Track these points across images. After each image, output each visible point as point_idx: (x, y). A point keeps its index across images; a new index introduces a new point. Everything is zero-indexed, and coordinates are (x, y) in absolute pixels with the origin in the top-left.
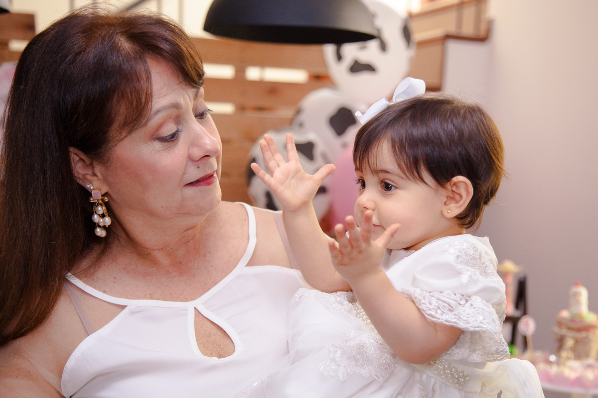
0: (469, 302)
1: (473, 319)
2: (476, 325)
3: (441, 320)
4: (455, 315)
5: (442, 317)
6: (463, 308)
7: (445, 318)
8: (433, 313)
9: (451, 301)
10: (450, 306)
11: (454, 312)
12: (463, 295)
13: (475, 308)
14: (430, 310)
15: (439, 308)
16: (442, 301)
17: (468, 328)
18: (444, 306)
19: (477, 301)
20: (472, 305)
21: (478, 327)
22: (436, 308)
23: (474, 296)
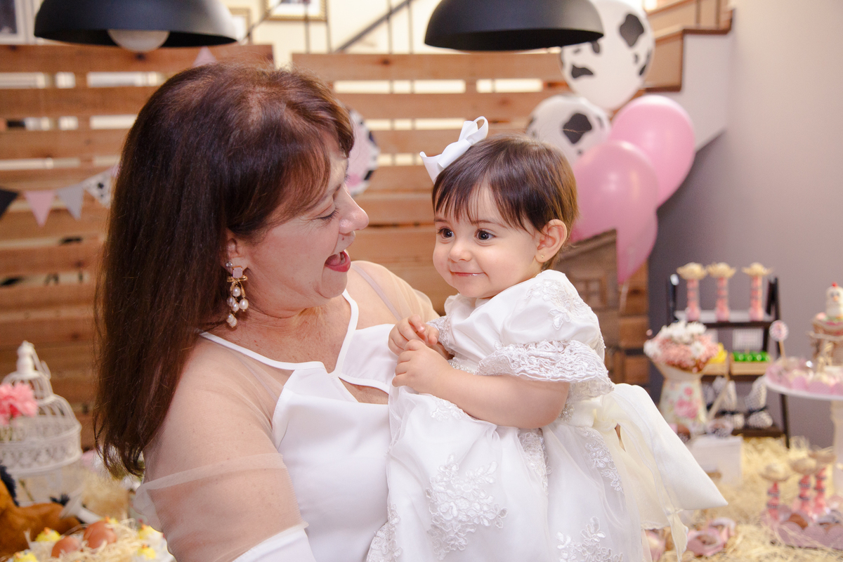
0: (568, 348)
1: (578, 367)
2: (584, 374)
3: (548, 378)
4: (559, 368)
5: (548, 375)
6: (563, 355)
7: (552, 374)
8: (537, 372)
9: (551, 354)
10: (551, 360)
11: (557, 365)
12: (559, 342)
13: (575, 354)
14: (532, 369)
15: (541, 366)
16: (542, 357)
17: (577, 381)
18: (546, 363)
19: (577, 345)
20: (571, 351)
21: (586, 376)
22: (538, 366)
23: (572, 341)
